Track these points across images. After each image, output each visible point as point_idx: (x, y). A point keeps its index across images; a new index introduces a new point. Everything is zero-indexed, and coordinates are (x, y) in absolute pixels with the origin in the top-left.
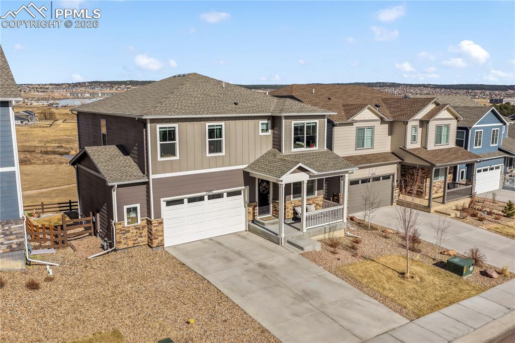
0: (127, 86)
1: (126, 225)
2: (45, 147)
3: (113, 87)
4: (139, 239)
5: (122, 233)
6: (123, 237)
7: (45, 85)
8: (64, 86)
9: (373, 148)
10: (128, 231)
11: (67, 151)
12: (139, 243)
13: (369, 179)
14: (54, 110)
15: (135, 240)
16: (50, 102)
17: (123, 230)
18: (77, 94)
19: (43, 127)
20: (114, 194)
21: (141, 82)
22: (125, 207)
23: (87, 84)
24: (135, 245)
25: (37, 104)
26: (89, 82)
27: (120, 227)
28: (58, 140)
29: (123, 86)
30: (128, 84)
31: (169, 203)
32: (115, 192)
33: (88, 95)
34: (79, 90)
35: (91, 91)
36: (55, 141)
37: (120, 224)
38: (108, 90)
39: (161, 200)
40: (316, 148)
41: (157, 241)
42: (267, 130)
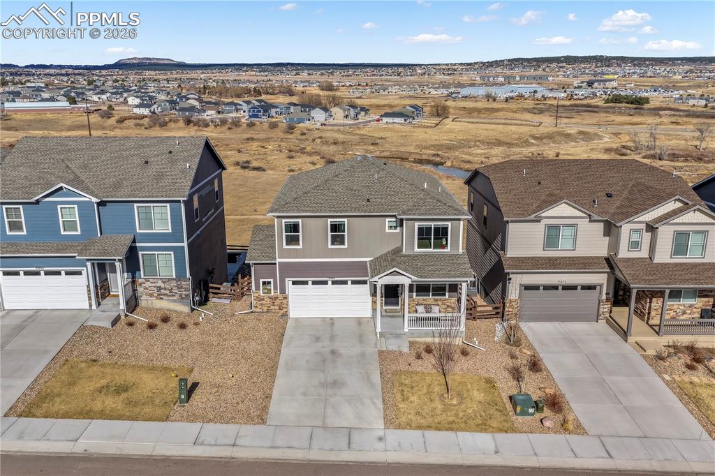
0: (560, 65)
1: (262, 294)
2: (420, 154)
3: (540, 67)
4: (272, 307)
6: (259, 303)
7: (455, 64)
8: (476, 66)
9: (574, 250)
10: (263, 300)
11: (442, 161)
12: (272, 310)
13: (558, 287)
14: (450, 103)
15: (269, 307)
16: (450, 90)
17: (259, 298)
18: (489, 78)
19: (428, 127)
21: (582, 57)
22: (261, 281)
23: (506, 63)
24: (269, 311)
25: (436, 93)
26: (509, 60)
27: (257, 295)
28: (438, 145)
29: (554, 65)
30: (562, 62)
31: (294, 283)
32: (253, 269)
33: (501, 79)
34: (494, 72)
35: (508, 73)
36: (434, 146)
37: (257, 293)
38: (532, 71)
39: (287, 279)
40: (448, 250)
41: (282, 312)
42: (396, 228)
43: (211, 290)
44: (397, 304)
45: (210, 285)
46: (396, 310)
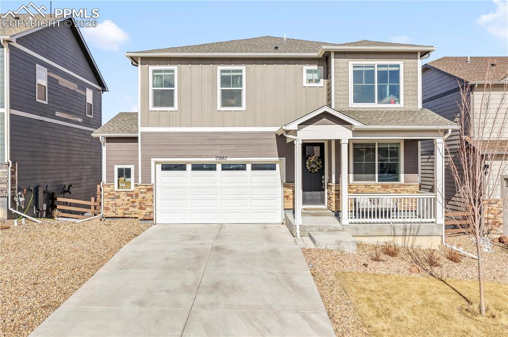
1: (116, 188)
4: (131, 209)
5: (110, 198)
6: (111, 202)
10: (118, 197)
12: (131, 214)
15: (126, 209)
17: (112, 195)
20: (104, 149)
22: (116, 167)
24: (126, 216)
27: (108, 189)
31: (166, 167)
32: (105, 147)
37: (109, 186)
39: (153, 160)
40: (401, 105)
41: (144, 212)
42: (317, 81)
43: (59, 207)
44: (323, 202)
45: (59, 199)
46: (322, 209)
